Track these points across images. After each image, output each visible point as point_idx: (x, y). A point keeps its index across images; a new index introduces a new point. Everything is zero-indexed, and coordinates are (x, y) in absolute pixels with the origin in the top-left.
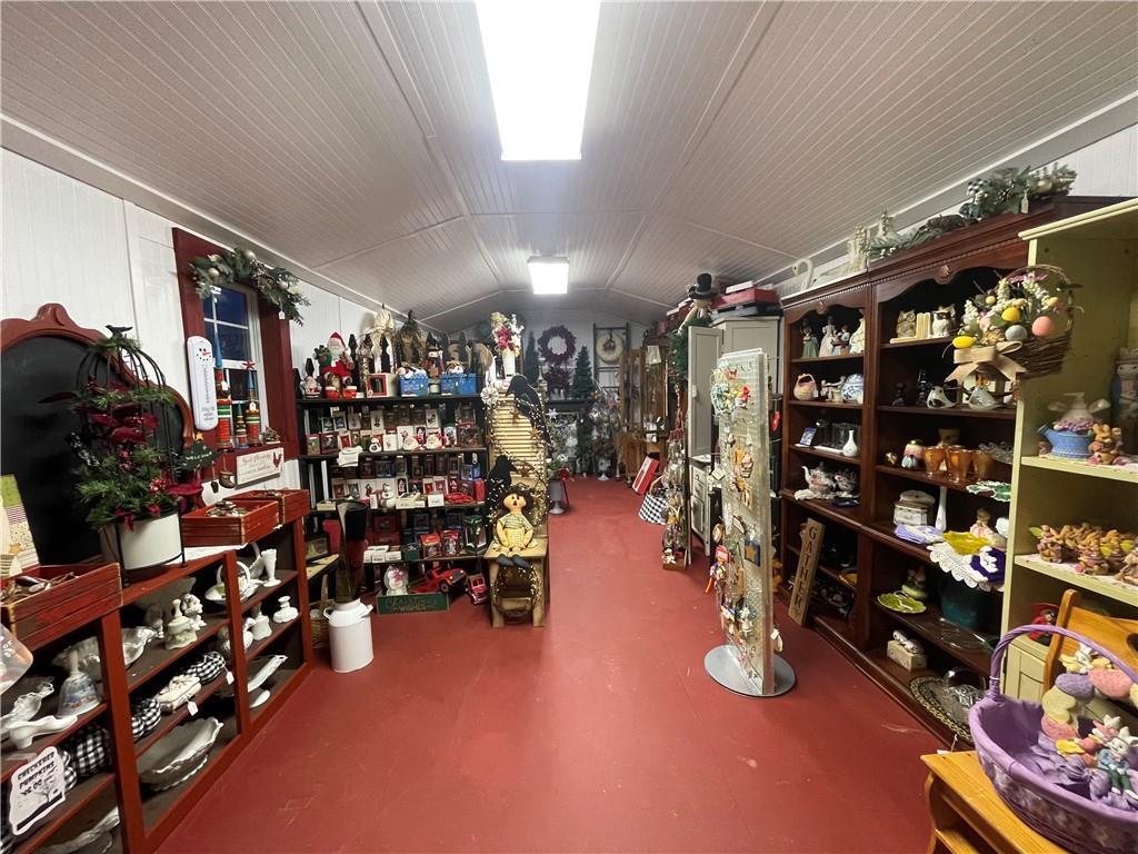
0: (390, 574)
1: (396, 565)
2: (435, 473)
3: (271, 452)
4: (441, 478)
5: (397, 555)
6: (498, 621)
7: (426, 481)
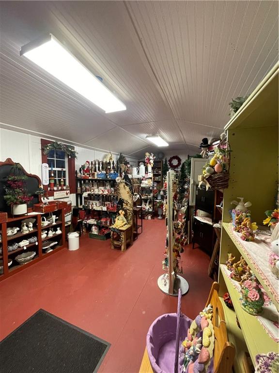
0: (93, 227)
1: (95, 225)
2: (109, 201)
3: (65, 191)
4: (109, 203)
5: (95, 223)
6: (113, 247)
7: (106, 203)
